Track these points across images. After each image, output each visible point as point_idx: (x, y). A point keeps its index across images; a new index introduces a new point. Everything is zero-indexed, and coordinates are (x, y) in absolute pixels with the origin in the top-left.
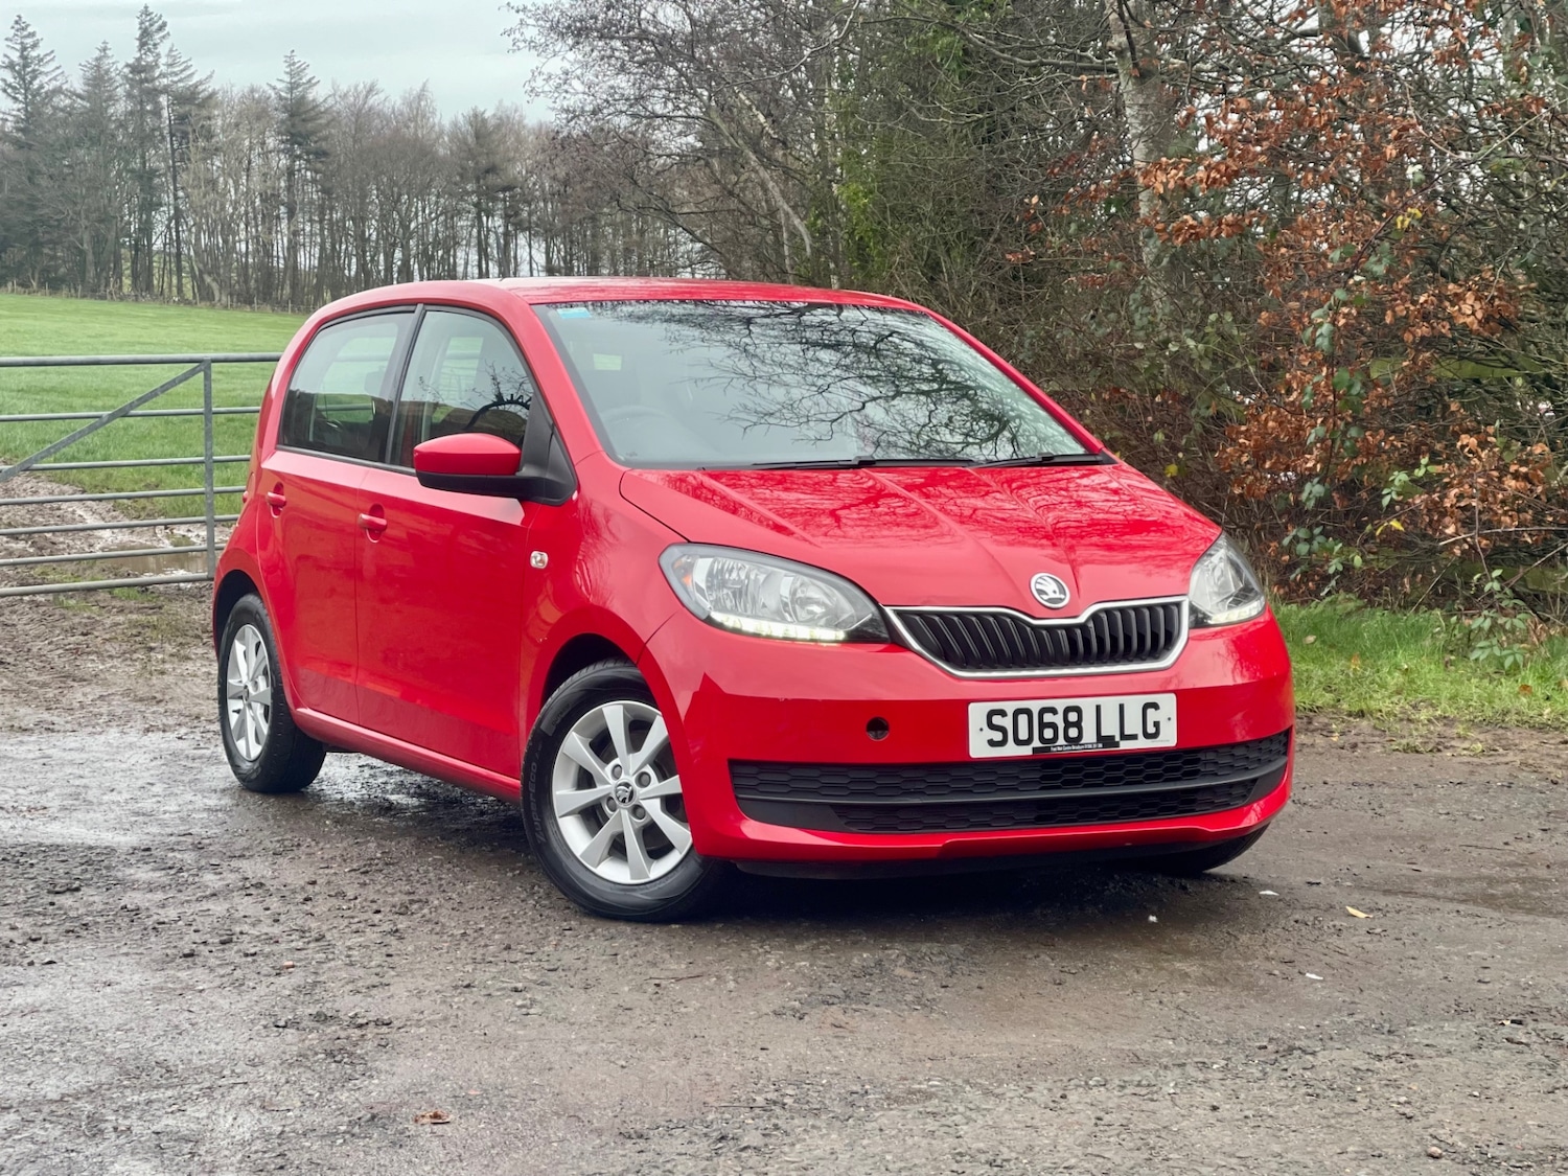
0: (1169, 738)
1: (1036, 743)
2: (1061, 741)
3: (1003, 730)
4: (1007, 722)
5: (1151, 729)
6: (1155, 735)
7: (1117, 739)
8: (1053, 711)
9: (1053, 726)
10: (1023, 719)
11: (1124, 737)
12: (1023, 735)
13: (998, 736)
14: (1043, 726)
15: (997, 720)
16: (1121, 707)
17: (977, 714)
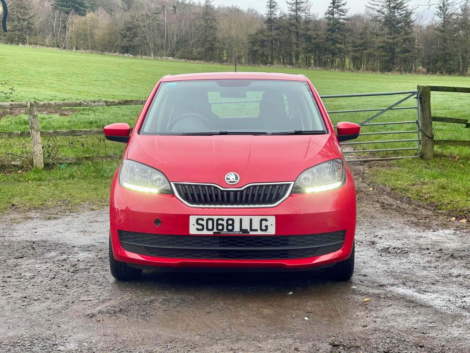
0: (272, 231)
1: (215, 230)
2: (225, 230)
3: (202, 225)
4: (204, 223)
5: (264, 228)
6: (266, 230)
7: (249, 230)
8: (223, 220)
9: (223, 225)
10: (210, 222)
11: (251, 230)
12: (210, 227)
13: (200, 227)
14: (218, 225)
15: (200, 222)
16: (251, 220)
17: (193, 220)
